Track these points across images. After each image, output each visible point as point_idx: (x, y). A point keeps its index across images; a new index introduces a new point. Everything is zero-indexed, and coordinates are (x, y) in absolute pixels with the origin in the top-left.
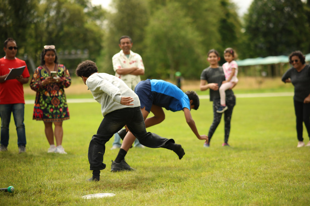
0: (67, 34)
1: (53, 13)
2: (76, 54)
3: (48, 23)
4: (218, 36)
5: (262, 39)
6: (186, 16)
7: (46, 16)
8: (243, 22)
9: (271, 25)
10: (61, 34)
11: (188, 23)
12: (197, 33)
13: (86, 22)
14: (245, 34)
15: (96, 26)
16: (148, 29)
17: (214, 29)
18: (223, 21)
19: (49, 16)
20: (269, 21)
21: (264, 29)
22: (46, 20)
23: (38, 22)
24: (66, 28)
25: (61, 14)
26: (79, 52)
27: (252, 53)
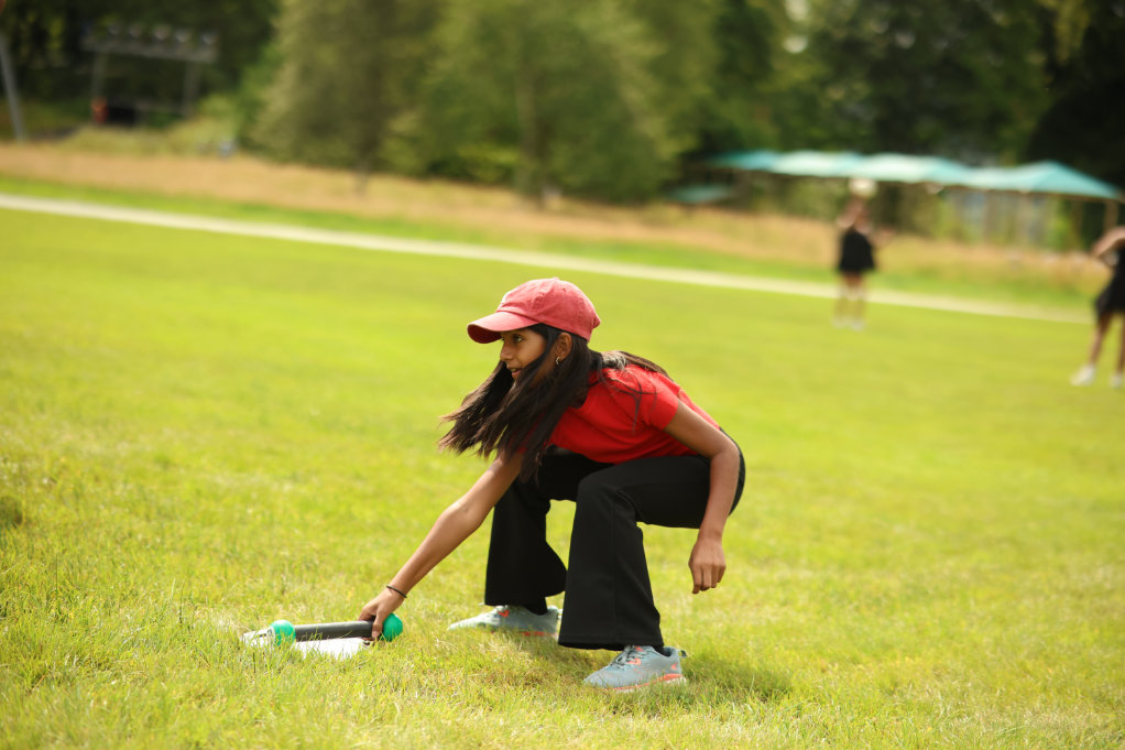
2: (170, 42)
5: (862, 88)
9: (905, 40)
12: (634, 28)
17: (698, 24)
20: (897, 24)
21: (877, 51)
26: (183, 37)
27: (817, 133)
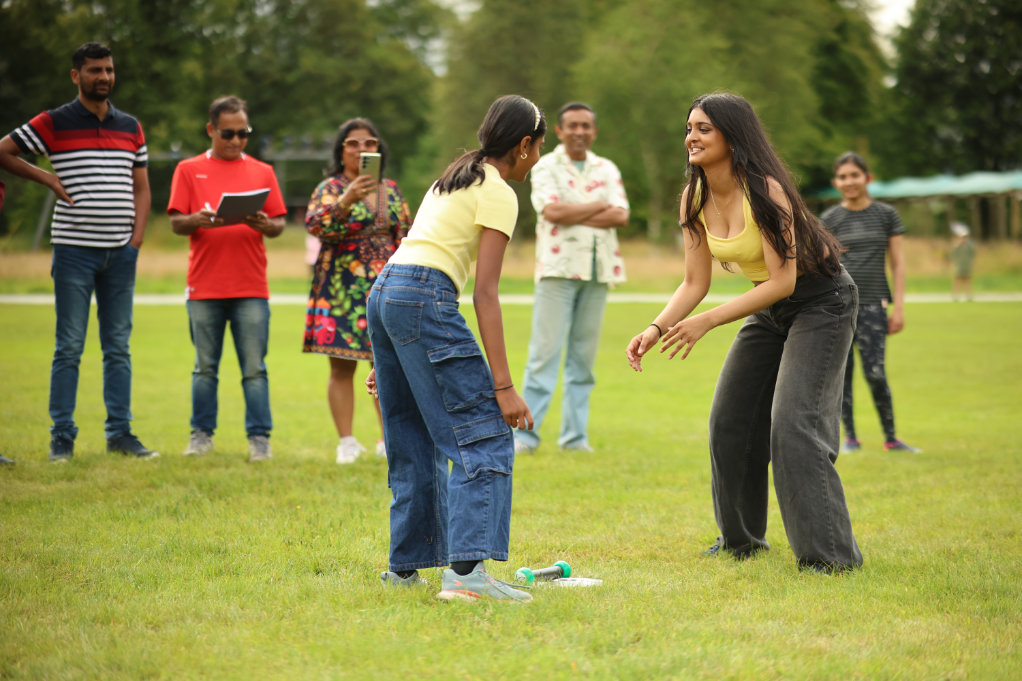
0: (311, 78)
1: (264, 10)
3: (250, 40)
4: (810, 98)
5: (952, 114)
6: (706, 29)
7: (241, 17)
8: (888, 50)
9: (985, 67)
10: (291, 78)
11: (715, 52)
13: (374, 41)
14: (896, 92)
15: (405, 52)
16: (582, 69)
17: (799, 76)
18: (829, 49)
19: (251, 19)
20: (977, 54)
21: (961, 80)
22: (241, 31)
23: (215, 35)
24: (309, 61)
25: (292, 14)
27: (917, 157)
